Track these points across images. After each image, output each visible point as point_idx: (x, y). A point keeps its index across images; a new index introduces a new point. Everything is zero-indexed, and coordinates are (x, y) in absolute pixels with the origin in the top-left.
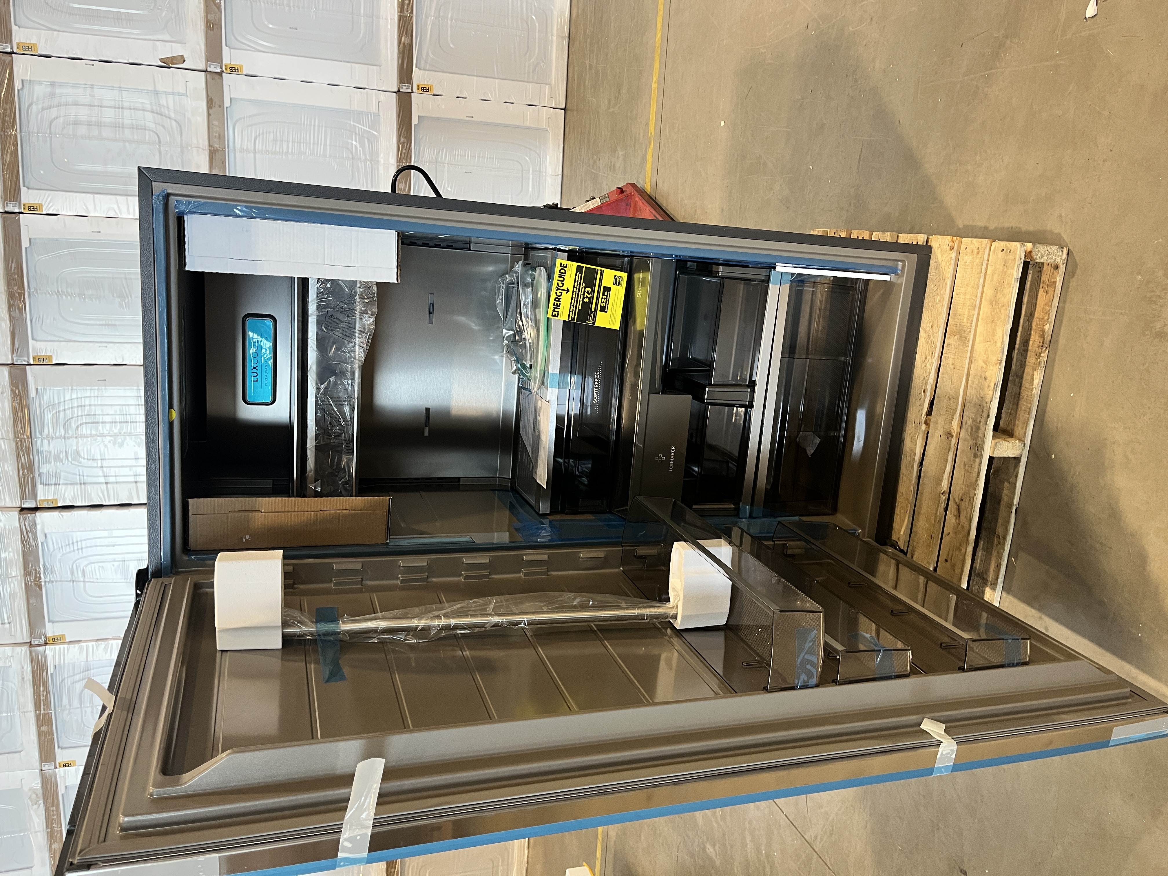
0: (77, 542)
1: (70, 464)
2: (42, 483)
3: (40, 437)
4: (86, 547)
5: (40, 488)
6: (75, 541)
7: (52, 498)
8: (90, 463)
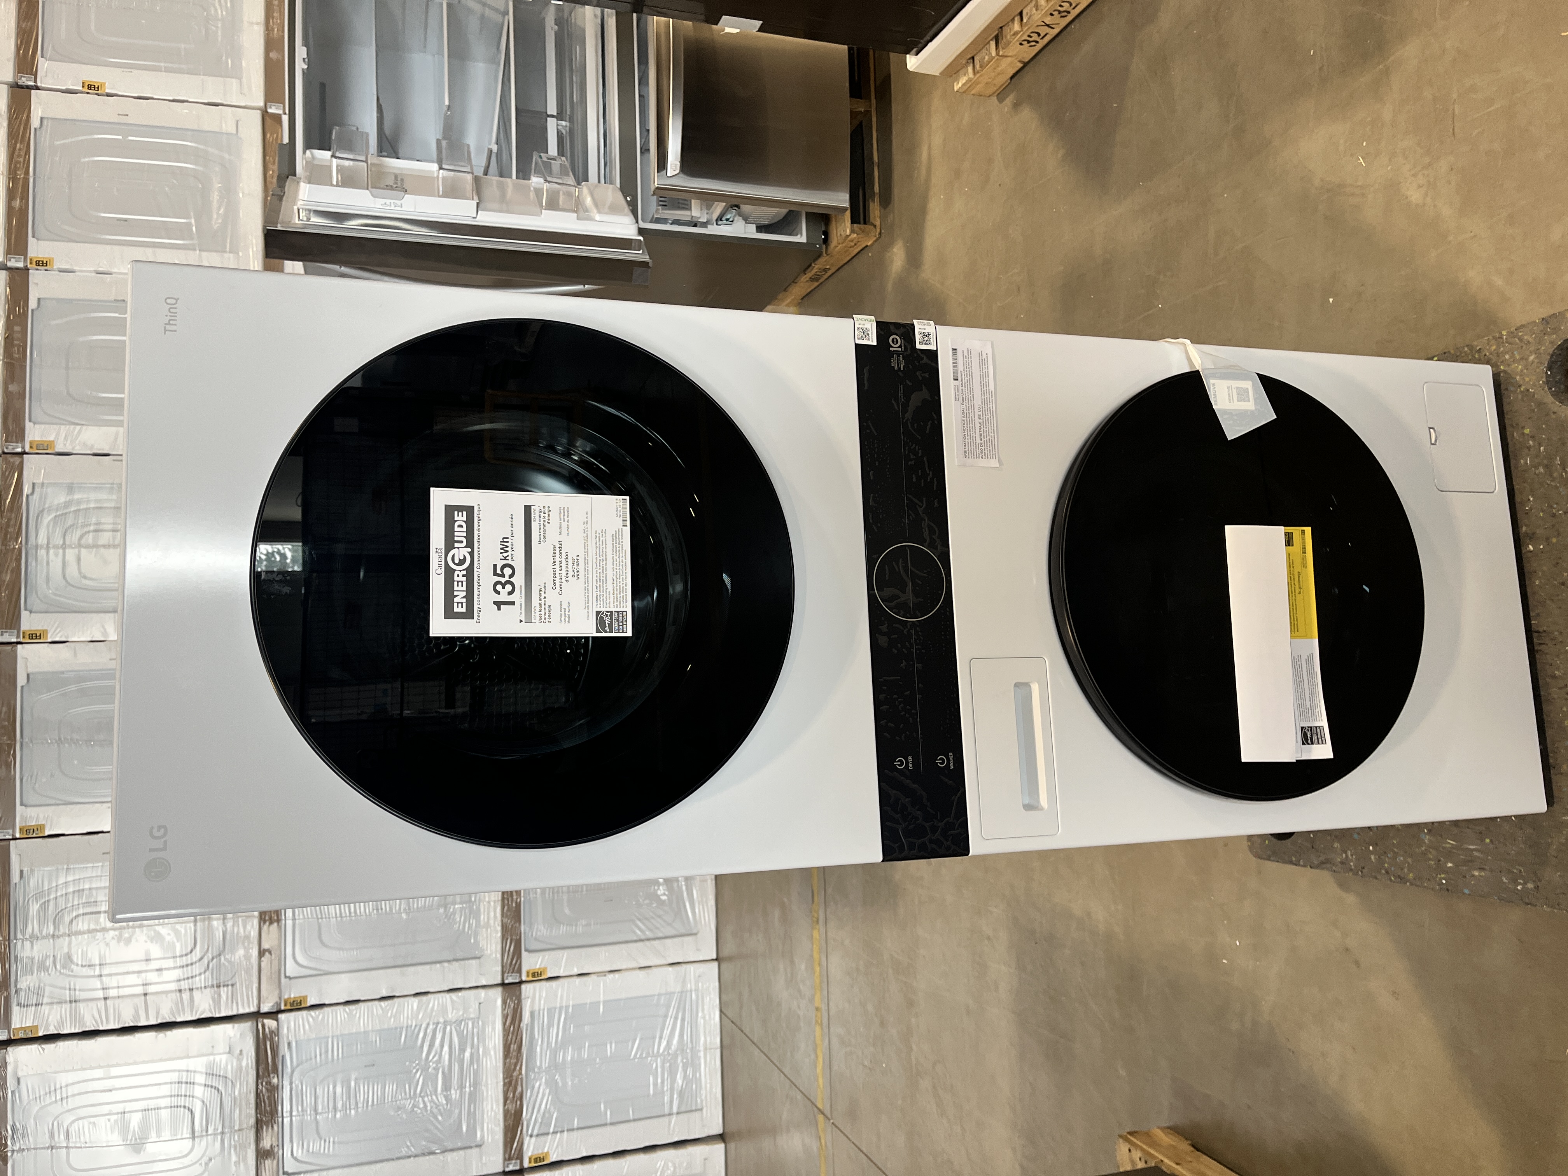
0: (61, 1088)
1: (58, 974)
2: (19, 1004)
3: (22, 937)
4: (73, 1095)
5: (15, 1010)
6: (58, 1086)
7: (31, 1025)
8: (86, 971)
